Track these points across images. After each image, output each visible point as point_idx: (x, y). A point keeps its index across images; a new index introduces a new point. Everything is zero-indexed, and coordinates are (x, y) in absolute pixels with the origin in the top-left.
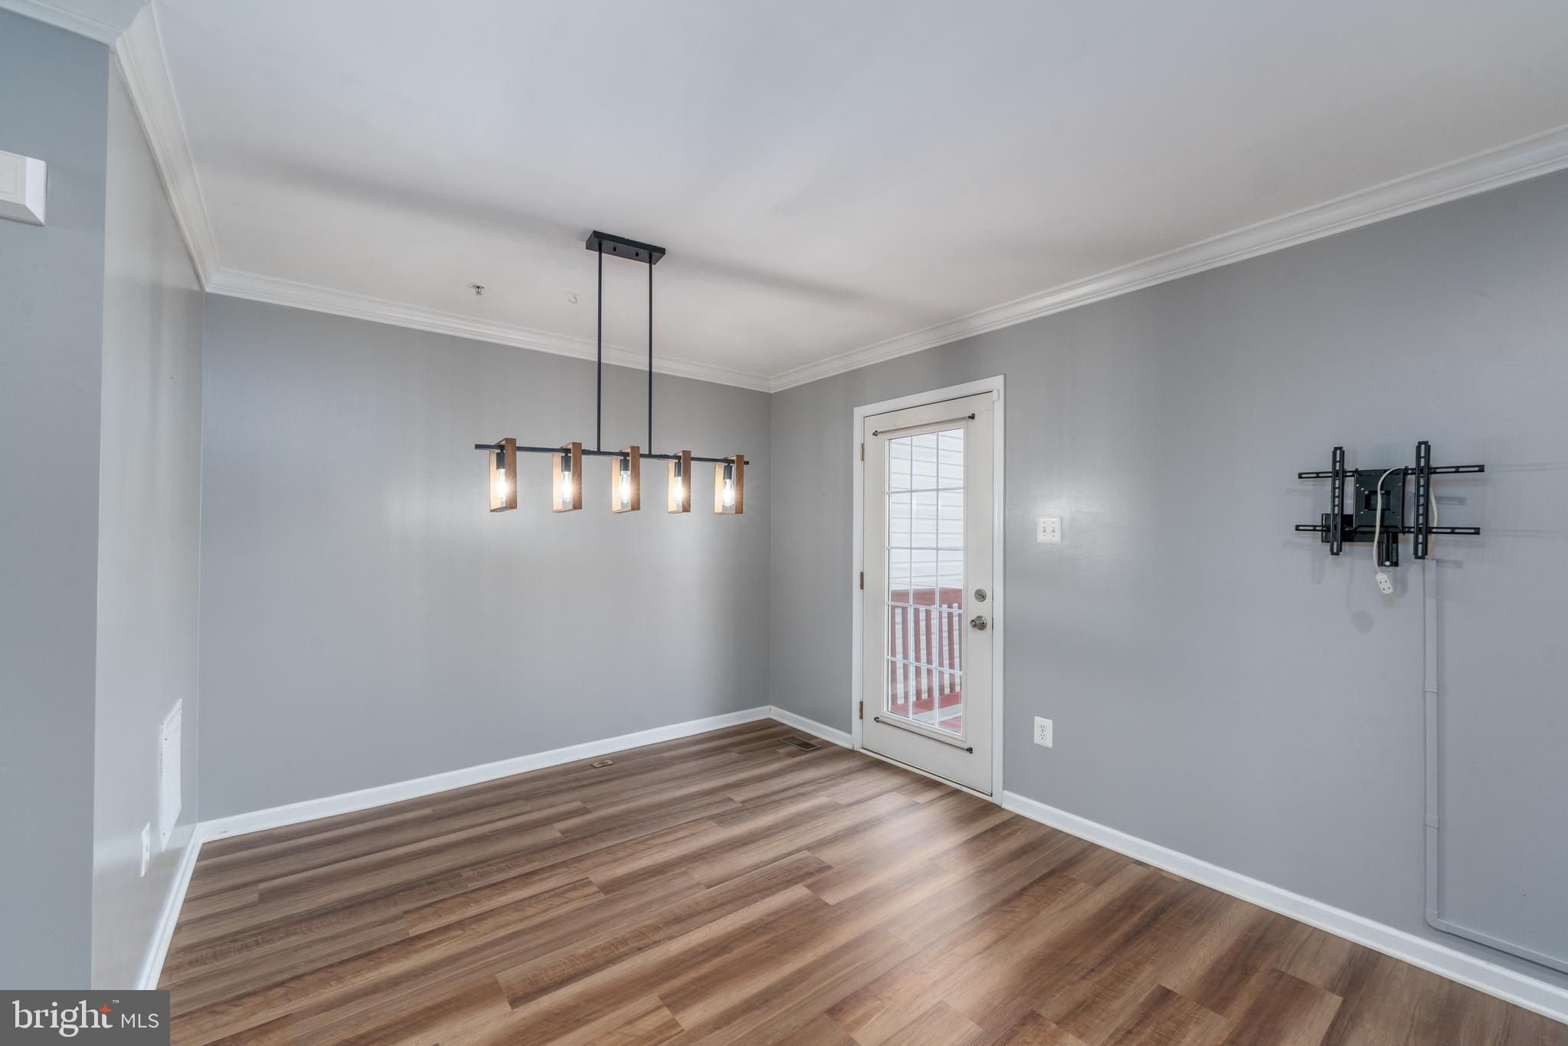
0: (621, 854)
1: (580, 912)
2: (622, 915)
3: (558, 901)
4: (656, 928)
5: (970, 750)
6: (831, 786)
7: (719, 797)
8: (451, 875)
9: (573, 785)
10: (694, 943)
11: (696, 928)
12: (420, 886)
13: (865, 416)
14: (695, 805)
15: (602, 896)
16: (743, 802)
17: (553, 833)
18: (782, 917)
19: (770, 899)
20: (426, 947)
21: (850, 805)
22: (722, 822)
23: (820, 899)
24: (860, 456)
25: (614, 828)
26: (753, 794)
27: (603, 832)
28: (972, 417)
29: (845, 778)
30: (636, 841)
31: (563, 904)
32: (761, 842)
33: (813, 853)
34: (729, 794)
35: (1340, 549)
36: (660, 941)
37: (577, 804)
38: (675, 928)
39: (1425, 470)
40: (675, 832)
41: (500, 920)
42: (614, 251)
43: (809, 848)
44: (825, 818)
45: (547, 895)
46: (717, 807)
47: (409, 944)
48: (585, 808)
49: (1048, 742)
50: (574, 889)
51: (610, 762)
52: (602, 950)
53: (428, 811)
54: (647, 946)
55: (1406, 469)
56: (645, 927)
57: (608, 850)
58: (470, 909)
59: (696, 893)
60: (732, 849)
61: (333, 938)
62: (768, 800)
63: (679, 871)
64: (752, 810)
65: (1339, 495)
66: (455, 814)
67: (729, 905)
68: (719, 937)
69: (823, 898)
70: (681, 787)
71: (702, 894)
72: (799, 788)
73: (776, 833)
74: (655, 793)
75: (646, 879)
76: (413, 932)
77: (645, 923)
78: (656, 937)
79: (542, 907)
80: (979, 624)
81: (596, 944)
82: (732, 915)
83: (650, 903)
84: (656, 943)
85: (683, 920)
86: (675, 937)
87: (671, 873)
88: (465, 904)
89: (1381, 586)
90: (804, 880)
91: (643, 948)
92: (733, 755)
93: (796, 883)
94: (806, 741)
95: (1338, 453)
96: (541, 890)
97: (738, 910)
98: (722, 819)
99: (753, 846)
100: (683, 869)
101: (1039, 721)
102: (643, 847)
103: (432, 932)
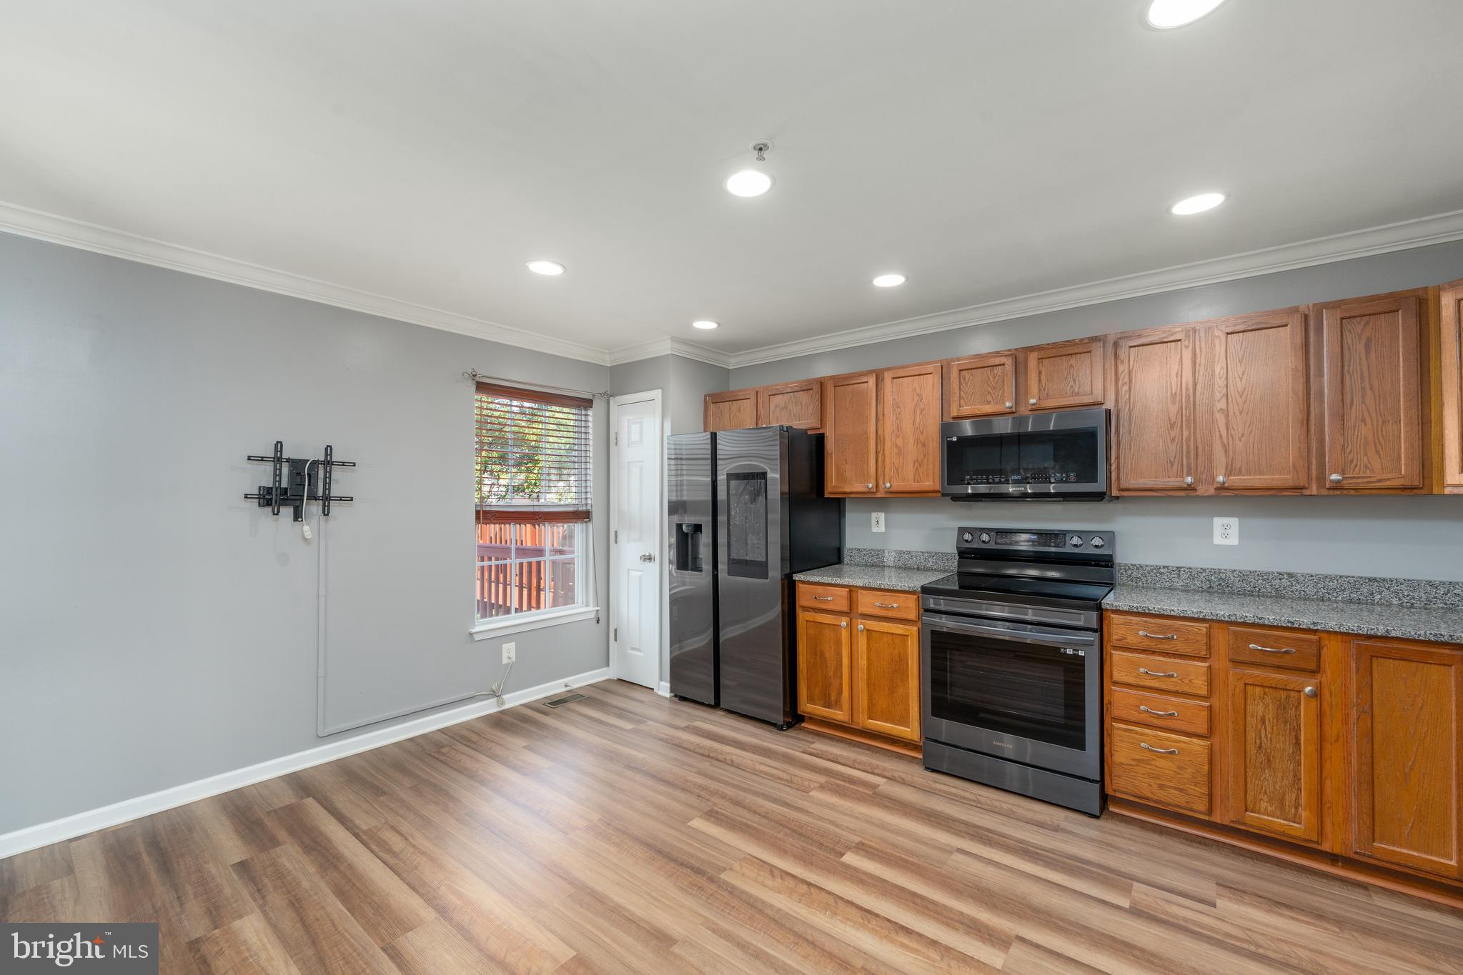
35: (278, 511)
39: (328, 463)
55: (318, 461)
65: (277, 474)
89: (306, 534)
95: (279, 446)
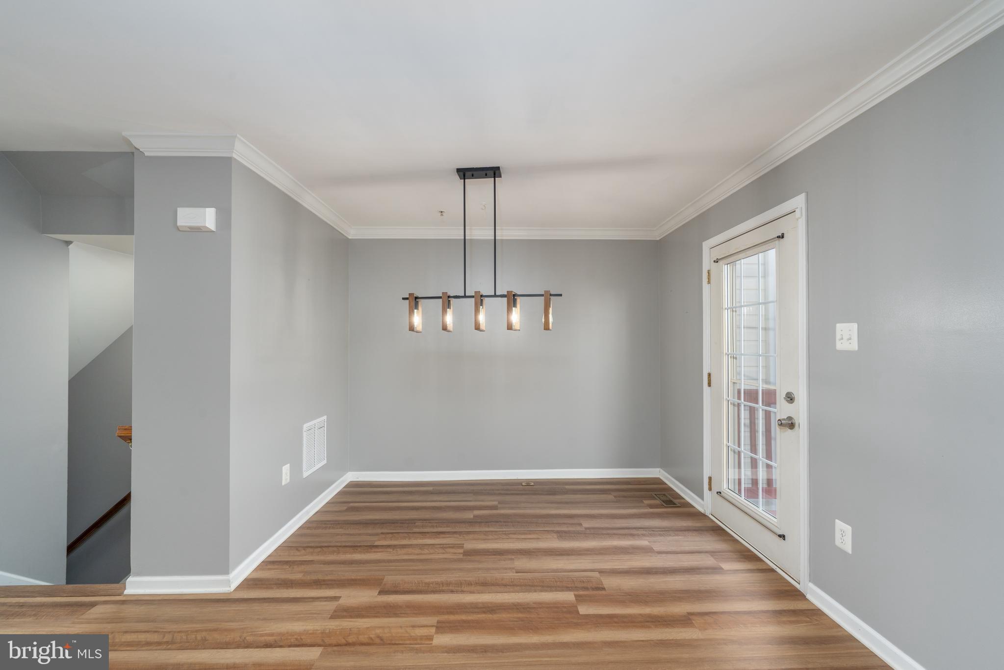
0: (490, 537)
1: (446, 560)
2: (461, 570)
3: (441, 551)
4: (470, 584)
5: (783, 537)
6: (660, 535)
7: (575, 521)
8: (412, 522)
9: (502, 492)
10: (480, 601)
11: (489, 593)
12: (397, 523)
13: (709, 248)
14: (555, 522)
15: (461, 556)
16: (586, 528)
17: (469, 515)
18: (540, 608)
19: (546, 593)
20: (375, 552)
21: (659, 553)
22: (561, 536)
23: (577, 607)
24: (707, 280)
25: (501, 522)
26: (597, 525)
27: (493, 522)
28: (782, 236)
29: (676, 533)
30: (504, 532)
31: (441, 553)
32: (573, 557)
33: (600, 576)
34: (582, 521)
36: (465, 592)
37: (496, 503)
38: (479, 588)
40: (530, 534)
41: (410, 550)
42: (473, 177)
43: (601, 572)
44: (632, 556)
45: (439, 546)
46: (567, 527)
47: (372, 547)
48: (497, 506)
49: (848, 547)
50: (453, 548)
51: (532, 484)
52: (436, 584)
53: (431, 489)
54: (456, 592)
56: (465, 581)
57: (486, 533)
58: (405, 541)
59: (508, 573)
60: (551, 555)
61: (351, 535)
62: (605, 532)
63: (510, 557)
64: (587, 535)
66: (440, 493)
67: (518, 587)
68: (496, 603)
69: (578, 607)
70: (558, 508)
71: (512, 575)
72: (634, 530)
73: (590, 554)
74: (540, 508)
75: (490, 555)
76: (376, 543)
77: (466, 579)
78: (465, 589)
79: (432, 551)
80: (790, 424)
81: (436, 580)
82: (514, 594)
83: (479, 569)
84: (463, 592)
85: (485, 585)
86: (474, 593)
87: (506, 557)
88: (404, 538)
90: (577, 590)
91: (454, 591)
92: (610, 497)
93: (570, 591)
94: (672, 499)
96: (439, 543)
97: (521, 592)
98: (561, 535)
99: (565, 557)
100: (513, 557)
101: (839, 524)
102: (505, 537)
103: (382, 546)
